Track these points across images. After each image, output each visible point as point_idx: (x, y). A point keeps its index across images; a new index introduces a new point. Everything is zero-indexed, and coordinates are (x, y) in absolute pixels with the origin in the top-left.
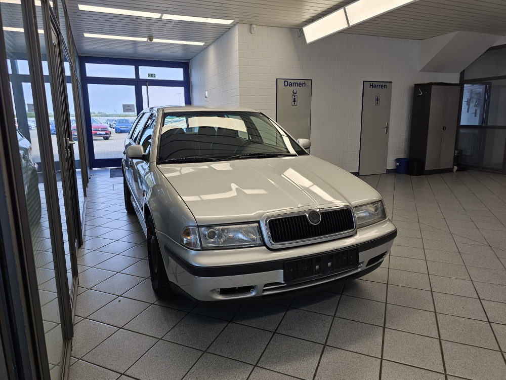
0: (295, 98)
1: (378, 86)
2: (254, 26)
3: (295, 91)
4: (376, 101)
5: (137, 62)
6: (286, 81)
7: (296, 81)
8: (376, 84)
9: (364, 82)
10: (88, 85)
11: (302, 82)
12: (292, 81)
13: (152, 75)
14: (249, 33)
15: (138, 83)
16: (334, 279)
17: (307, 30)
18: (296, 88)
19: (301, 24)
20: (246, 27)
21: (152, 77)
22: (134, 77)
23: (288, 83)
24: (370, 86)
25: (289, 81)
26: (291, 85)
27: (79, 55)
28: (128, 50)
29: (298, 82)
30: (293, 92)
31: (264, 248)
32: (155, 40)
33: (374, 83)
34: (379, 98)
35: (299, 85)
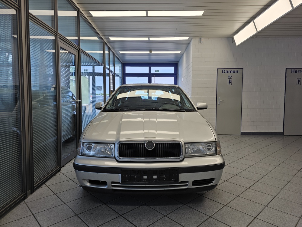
0: (230, 81)
1: (299, 72)
2: (203, 39)
3: (230, 76)
4: (298, 82)
5: (150, 64)
6: (223, 70)
7: (231, 70)
8: (297, 70)
9: (286, 68)
10: (126, 77)
11: (235, 70)
12: (228, 70)
13: (157, 71)
14: (200, 43)
15: (150, 76)
16: (163, 189)
17: (236, 37)
18: (230, 74)
19: (232, 34)
20: (198, 40)
21: (157, 72)
22: (148, 72)
23: (224, 71)
24: (292, 71)
25: (226, 70)
26: (227, 72)
27: (123, 62)
28: (146, 59)
29: (233, 70)
30: (229, 77)
31: (115, 159)
32: (153, 52)
33: (295, 70)
34: (300, 79)
35: (234, 72)
